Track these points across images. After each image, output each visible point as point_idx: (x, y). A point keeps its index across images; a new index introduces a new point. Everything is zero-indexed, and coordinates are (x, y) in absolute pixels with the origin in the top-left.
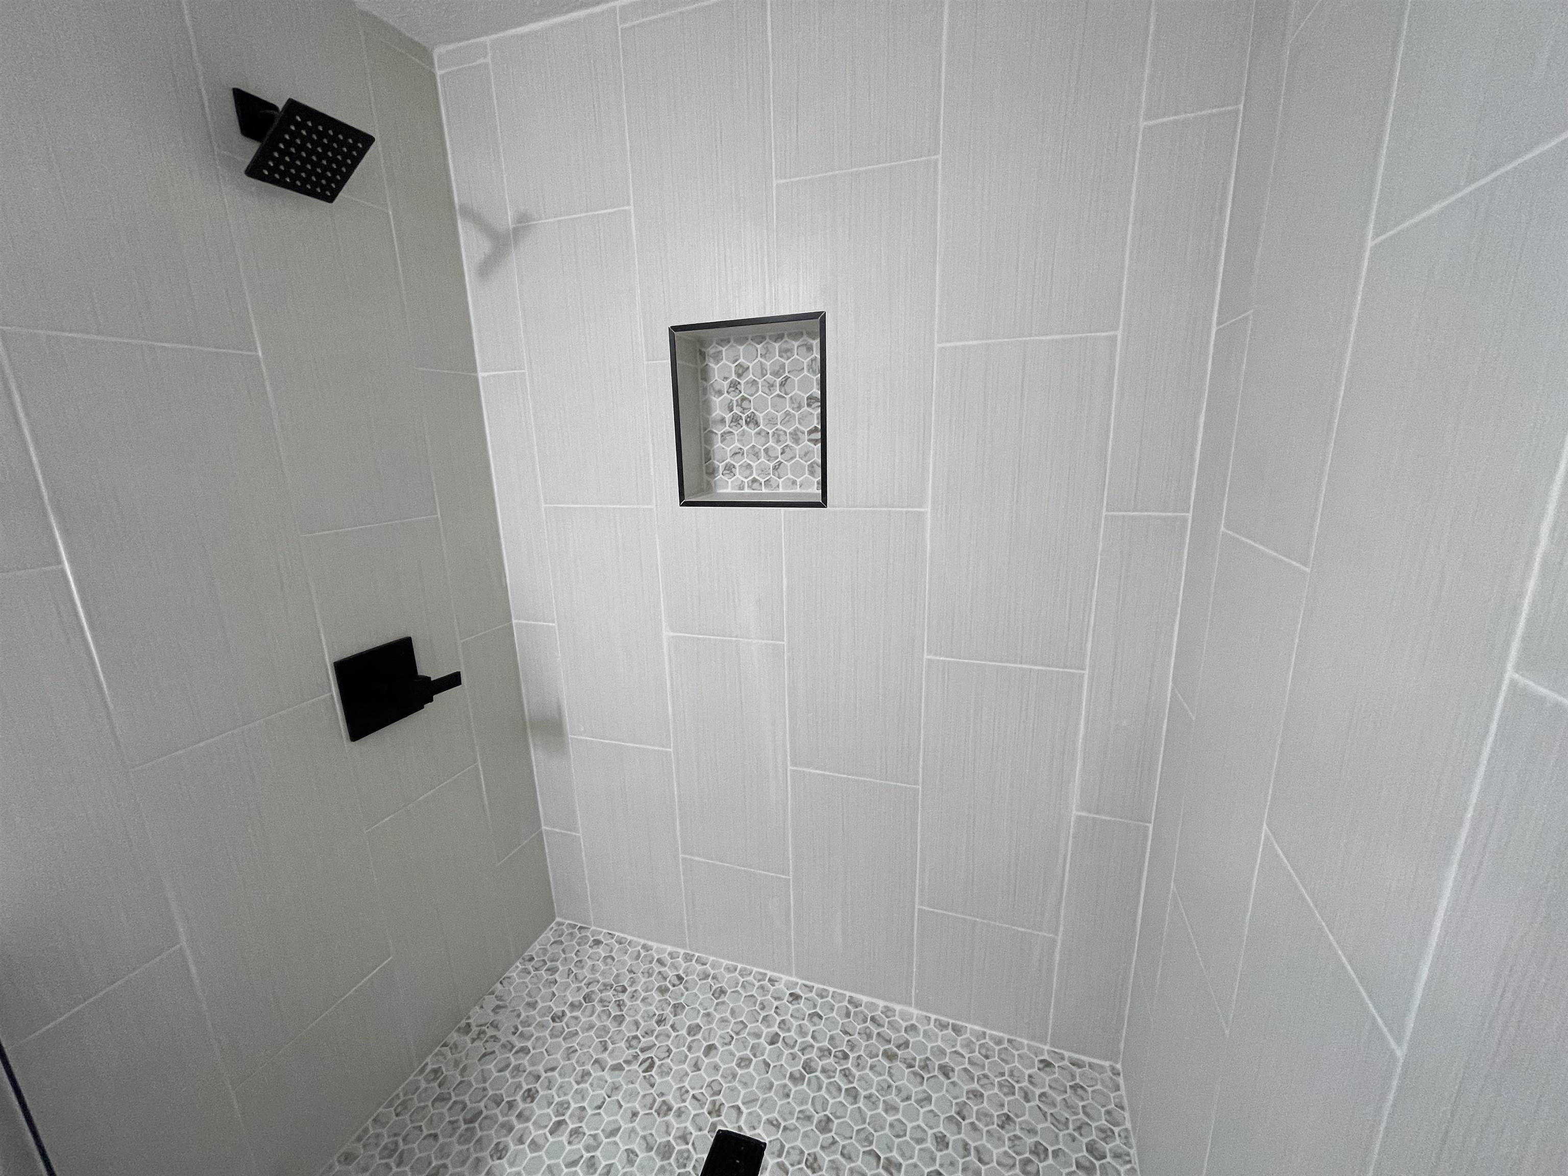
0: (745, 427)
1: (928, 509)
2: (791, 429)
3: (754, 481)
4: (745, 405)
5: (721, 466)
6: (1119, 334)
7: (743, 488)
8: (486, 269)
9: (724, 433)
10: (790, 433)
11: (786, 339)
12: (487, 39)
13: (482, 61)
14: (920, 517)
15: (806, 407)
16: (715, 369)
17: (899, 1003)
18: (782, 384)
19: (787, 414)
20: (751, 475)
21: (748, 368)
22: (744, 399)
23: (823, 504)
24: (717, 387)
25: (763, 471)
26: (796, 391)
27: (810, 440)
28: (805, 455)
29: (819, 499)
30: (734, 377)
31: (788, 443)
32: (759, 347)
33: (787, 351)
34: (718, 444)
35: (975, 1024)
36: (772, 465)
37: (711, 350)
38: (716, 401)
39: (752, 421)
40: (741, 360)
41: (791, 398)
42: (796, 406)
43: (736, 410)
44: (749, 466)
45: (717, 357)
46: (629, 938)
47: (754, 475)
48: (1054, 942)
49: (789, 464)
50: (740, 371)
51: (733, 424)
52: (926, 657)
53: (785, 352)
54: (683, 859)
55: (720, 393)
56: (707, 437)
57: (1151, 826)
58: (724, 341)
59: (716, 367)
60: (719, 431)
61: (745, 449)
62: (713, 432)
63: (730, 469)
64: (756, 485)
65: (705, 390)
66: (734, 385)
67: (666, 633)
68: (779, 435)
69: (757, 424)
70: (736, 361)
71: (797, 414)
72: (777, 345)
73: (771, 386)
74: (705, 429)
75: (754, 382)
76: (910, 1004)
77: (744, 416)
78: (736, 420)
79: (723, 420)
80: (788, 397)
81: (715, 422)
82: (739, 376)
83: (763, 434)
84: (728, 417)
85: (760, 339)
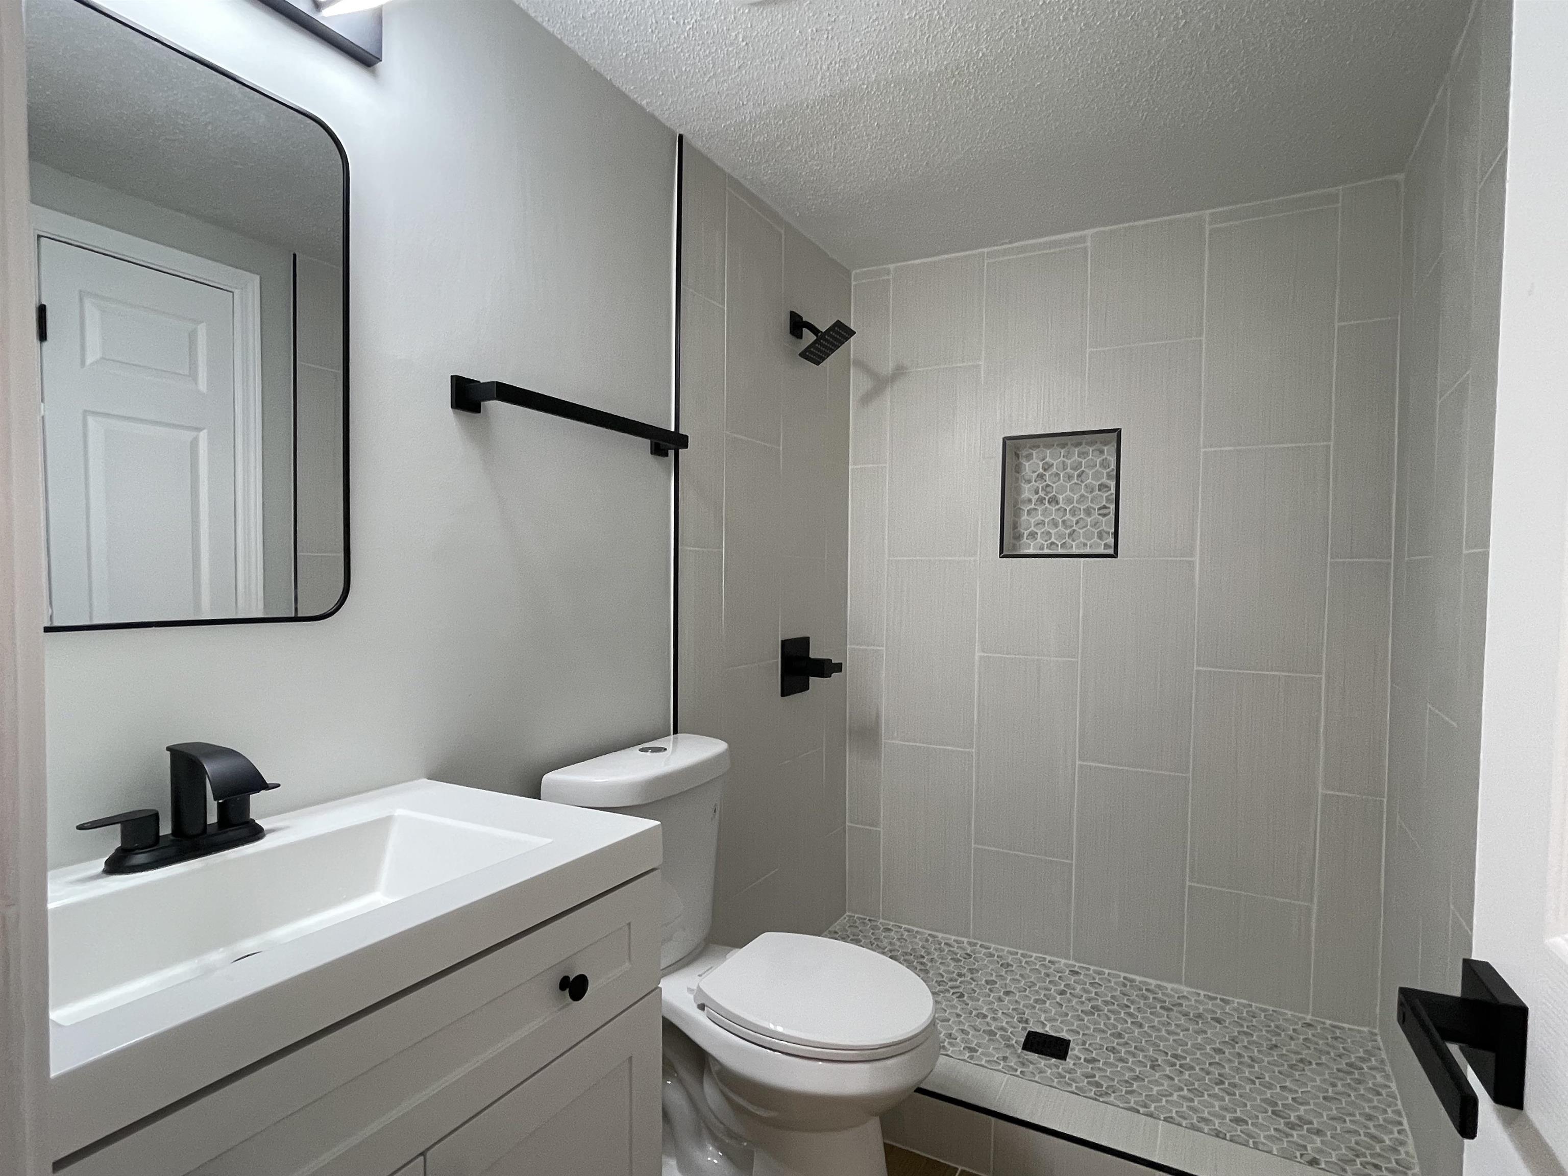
0: (1047, 505)
1: (1197, 559)
2: (1085, 507)
3: (1053, 543)
4: (1048, 489)
5: (1026, 533)
6: (1332, 443)
7: (1043, 549)
8: (867, 399)
9: (1031, 509)
10: (1084, 509)
11: (1084, 445)
12: (892, 266)
13: (886, 277)
14: (1191, 564)
15: (1097, 492)
16: (1027, 466)
17: (1171, 982)
18: (1079, 476)
19: (1082, 496)
20: (1050, 539)
21: (1053, 464)
22: (1048, 486)
23: (1115, 555)
24: (1027, 477)
25: (1060, 536)
26: (1089, 480)
27: (1099, 515)
28: (1095, 525)
29: (1111, 551)
30: (1041, 470)
31: (1082, 516)
32: (1062, 451)
33: (1083, 453)
34: (1025, 517)
35: (1241, 998)
36: (1068, 531)
37: (1024, 453)
38: (1026, 486)
39: (1054, 501)
40: (1048, 459)
41: (1086, 485)
42: (1089, 490)
43: (1041, 494)
44: (1049, 533)
45: (1029, 457)
46: (916, 929)
47: (1053, 540)
48: (1309, 909)
49: (1081, 531)
50: (1046, 467)
51: (1038, 503)
52: (1195, 668)
53: (1082, 454)
54: (976, 849)
55: (1029, 481)
56: (1017, 513)
57: (1385, 800)
58: (1035, 447)
59: (1027, 464)
60: (1026, 508)
61: (1047, 520)
62: (1020, 509)
63: (1033, 535)
64: (1053, 546)
65: (1017, 479)
66: (1041, 477)
67: (978, 655)
68: (1075, 511)
69: (1057, 503)
70: (1044, 460)
71: (1090, 496)
72: (1076, 450)
73: (1070, 477)
74: (1015, 507)
75: (1057, 475)
76: (1180, 982)
77: (1047, 498)
78: (1041, 501)
79: (1030, 501)
80: (1083, 484)
81: (1024, 502)
82: (1045, 470)
83: (1062, 510)
84: (1034, 498)
85: (1063, 446)
